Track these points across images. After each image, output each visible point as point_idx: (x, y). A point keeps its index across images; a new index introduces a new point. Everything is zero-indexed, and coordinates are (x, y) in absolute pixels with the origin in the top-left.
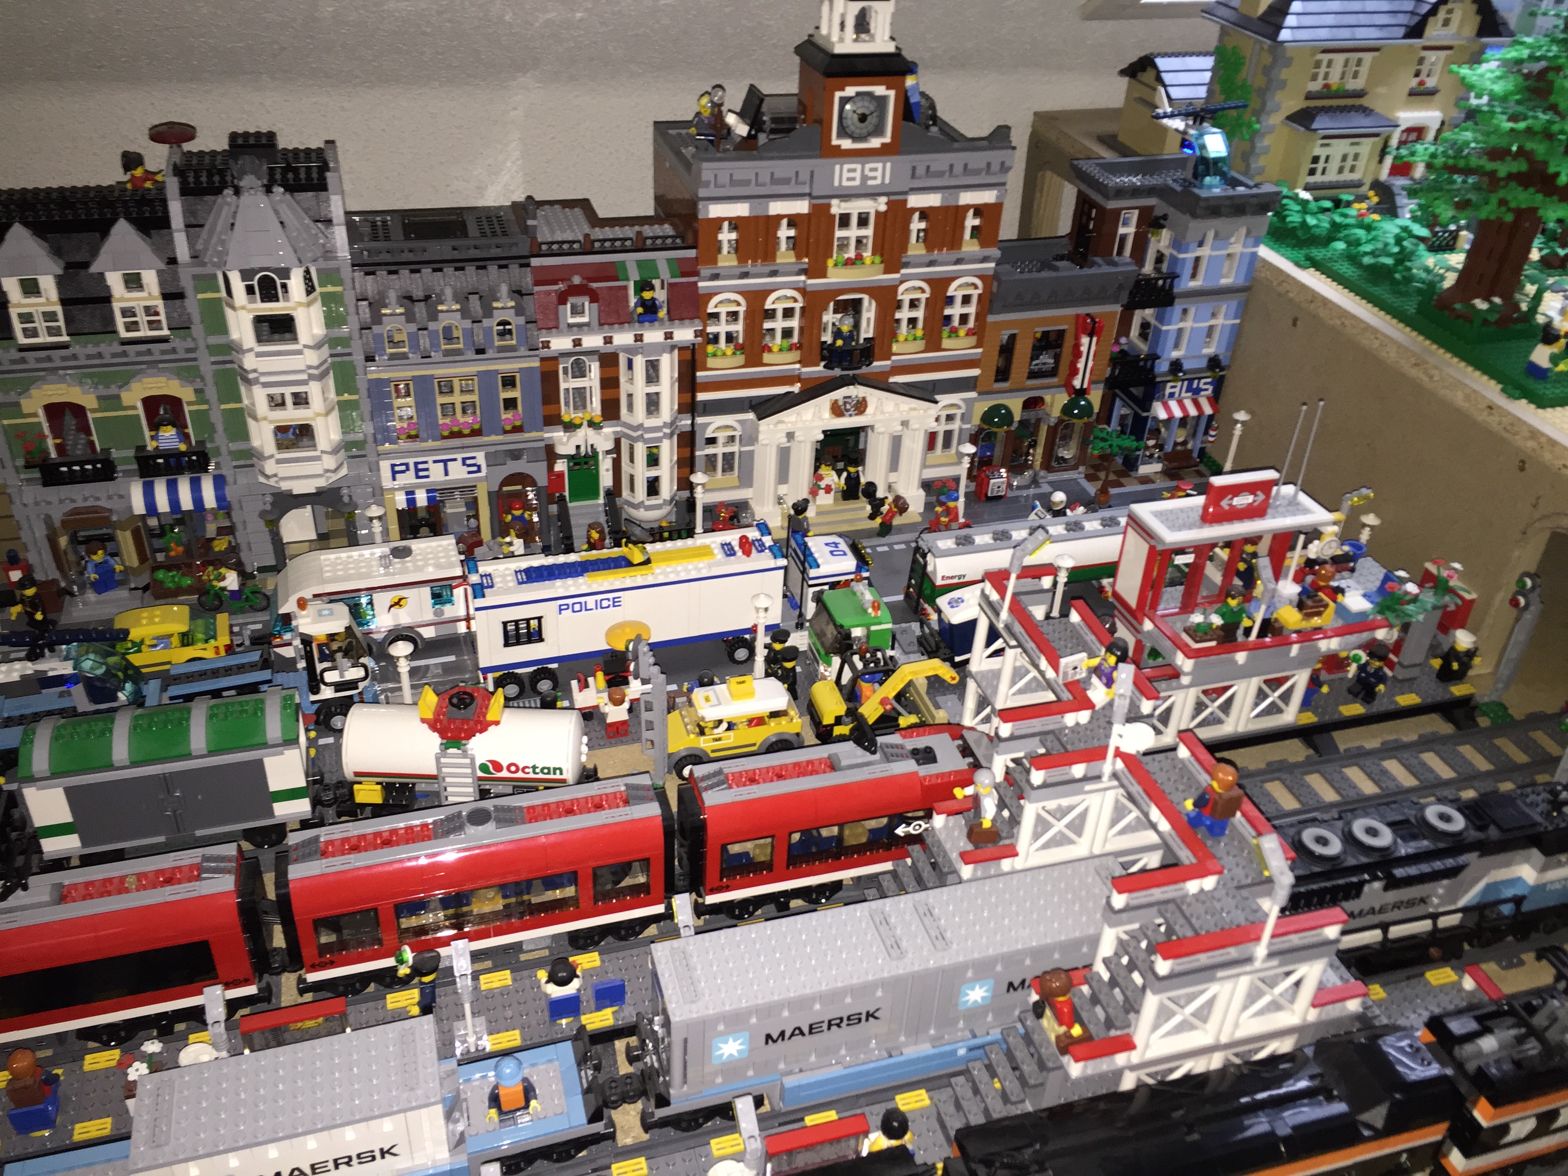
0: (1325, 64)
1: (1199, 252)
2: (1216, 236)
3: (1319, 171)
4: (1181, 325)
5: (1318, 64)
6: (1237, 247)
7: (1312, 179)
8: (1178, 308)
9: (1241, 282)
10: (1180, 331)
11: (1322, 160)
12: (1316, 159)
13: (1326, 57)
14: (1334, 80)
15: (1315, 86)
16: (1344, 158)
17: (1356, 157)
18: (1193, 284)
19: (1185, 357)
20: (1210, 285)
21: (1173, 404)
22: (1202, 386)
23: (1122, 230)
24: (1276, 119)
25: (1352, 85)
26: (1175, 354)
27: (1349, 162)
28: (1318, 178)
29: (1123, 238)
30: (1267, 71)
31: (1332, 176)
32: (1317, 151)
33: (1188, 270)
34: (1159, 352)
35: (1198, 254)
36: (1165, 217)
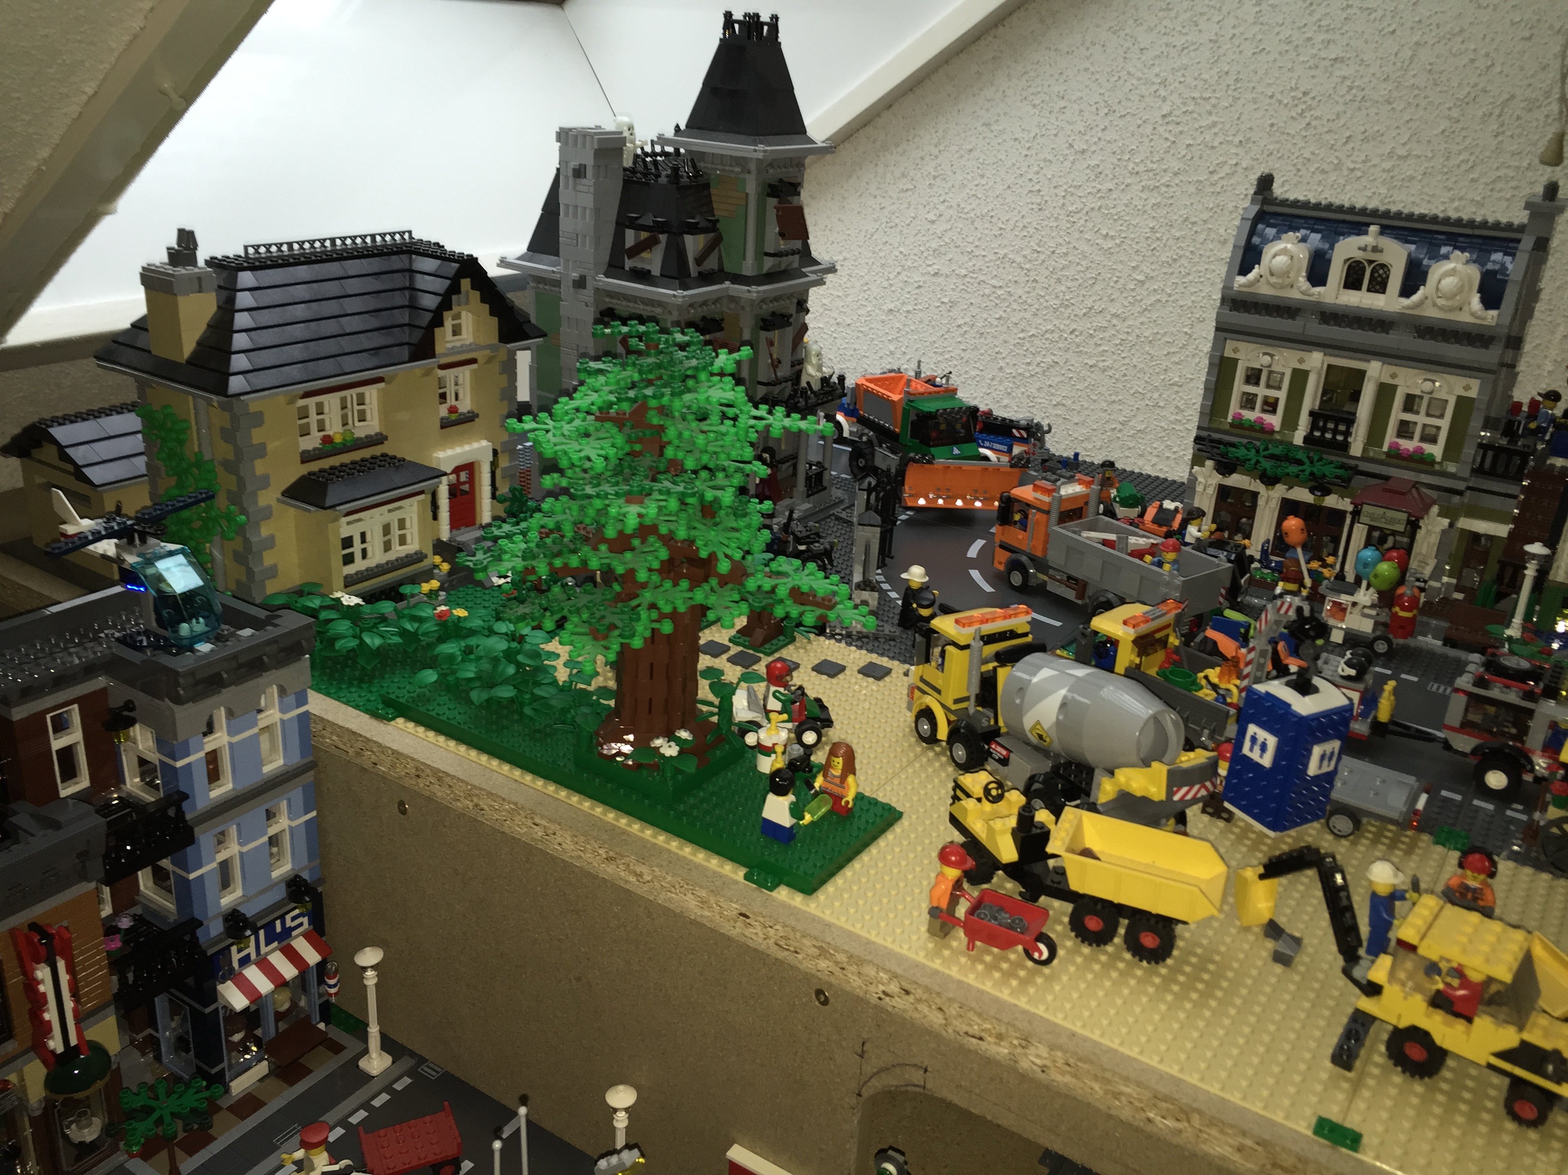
0: (313, 411)
1: (211, 743)
2: (230, 714)
3: (358, 556)
4: (221, 857)
5: (303, 414)
6: (272, 715)
7: (350, 569)
8: (205, 838)
9: (296, 759)
10: (225, 866)
11: (357, 540)
12: (347, 542)
13: (311, 402)
14: (334, 429)
15: (312, 442)
16: (386, 530)
17: (402, 524)
18: (217, 793)
19: (246, 899)
20: (250, 782)
21: (253, 974)
22: (289, 923)
23: (58, 744)
24: (269, 497)
25: (361, 430)
26: (227, 900)
27: (396, 532)
28: (359, 565)
29: (67, 753)
30: (228, 435)
31: (377, 557)
32: (345, 532)
33: (200, 775)
34: (197, 915)
35: (208, 748)
36: (129, 705)
